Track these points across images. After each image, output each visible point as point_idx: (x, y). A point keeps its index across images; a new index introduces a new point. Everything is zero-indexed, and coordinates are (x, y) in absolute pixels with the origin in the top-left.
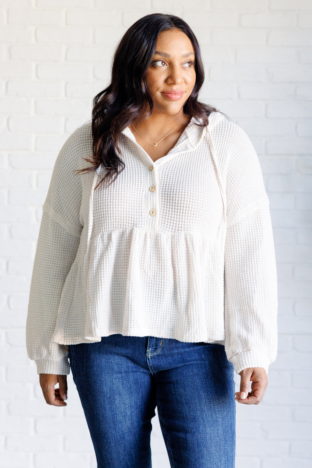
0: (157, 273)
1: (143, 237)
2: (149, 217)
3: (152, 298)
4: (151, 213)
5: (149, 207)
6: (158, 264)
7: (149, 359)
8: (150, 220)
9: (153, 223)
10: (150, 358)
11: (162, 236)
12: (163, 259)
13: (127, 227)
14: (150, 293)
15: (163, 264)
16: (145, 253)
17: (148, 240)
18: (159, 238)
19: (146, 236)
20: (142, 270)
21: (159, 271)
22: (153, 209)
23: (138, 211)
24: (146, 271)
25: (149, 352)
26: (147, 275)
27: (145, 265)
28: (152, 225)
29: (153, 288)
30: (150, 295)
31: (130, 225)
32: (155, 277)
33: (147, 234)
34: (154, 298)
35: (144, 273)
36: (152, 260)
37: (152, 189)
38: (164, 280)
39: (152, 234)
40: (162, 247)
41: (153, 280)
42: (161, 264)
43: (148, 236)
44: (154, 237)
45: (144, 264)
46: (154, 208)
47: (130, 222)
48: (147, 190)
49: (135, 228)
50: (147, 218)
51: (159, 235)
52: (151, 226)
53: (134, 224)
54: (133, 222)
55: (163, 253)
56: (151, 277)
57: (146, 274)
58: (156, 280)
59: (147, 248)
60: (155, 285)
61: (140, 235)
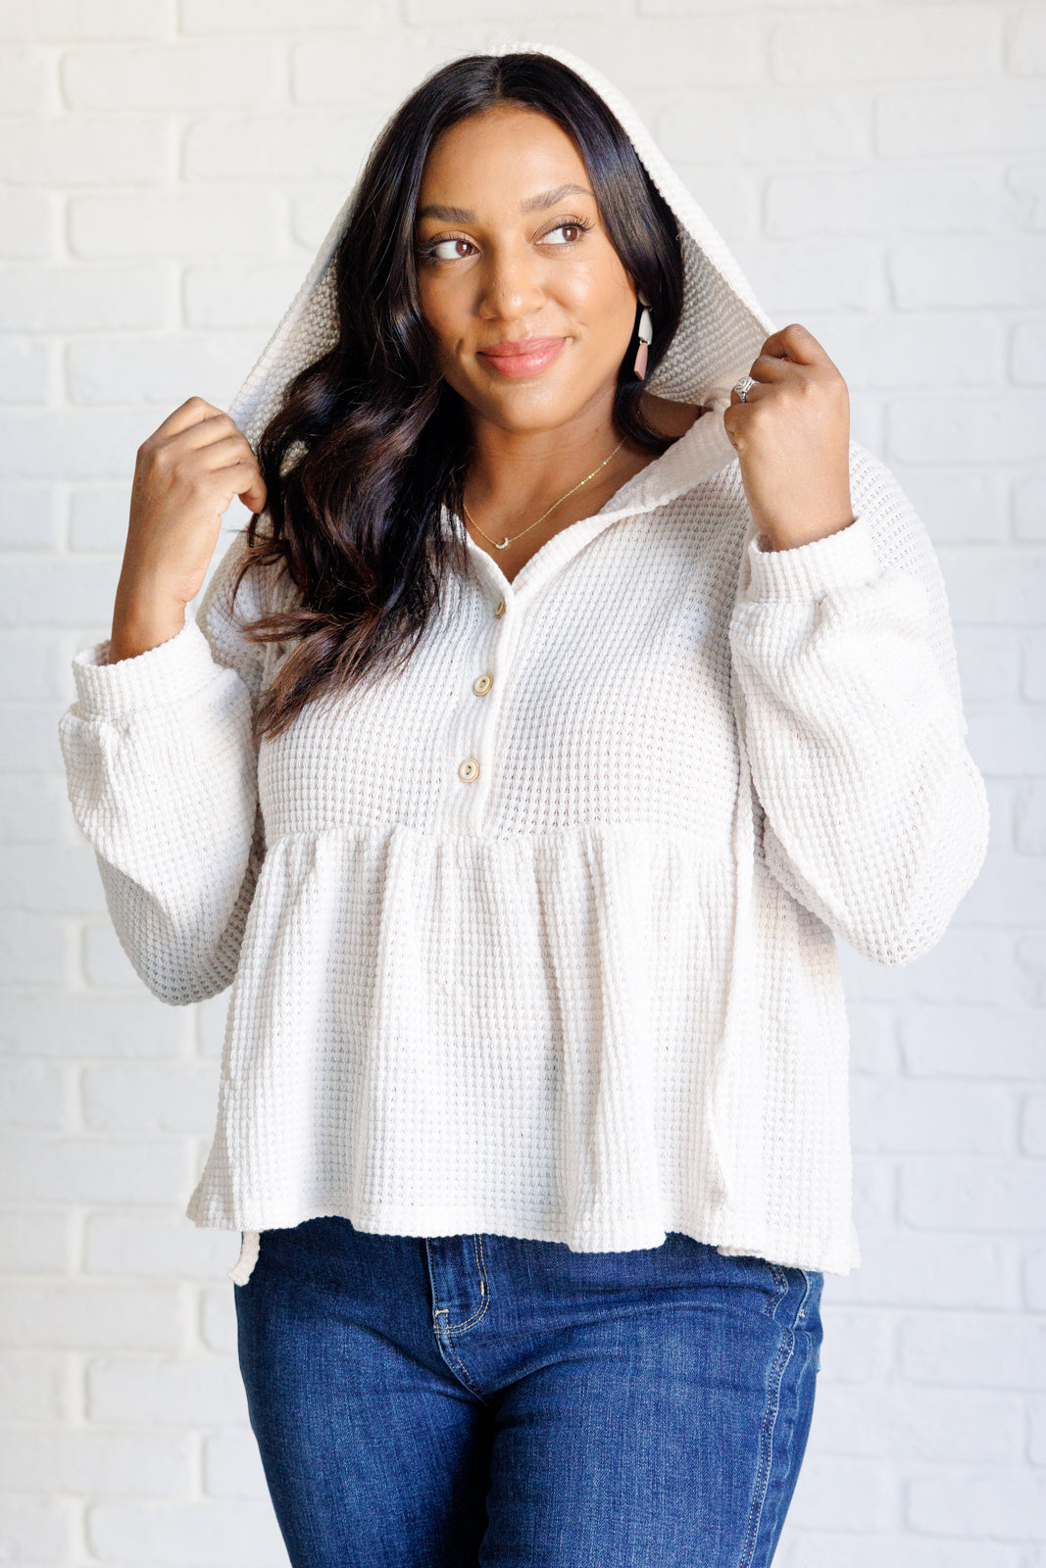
0: (486, 997)
1: (429, 860)
2: (458, 785)
3: (479, 1091)
4: (464, 771)
5: (459, 751)
6: (490, 959)
7: (444, 1347)
8: (457, 797)
9: (465, 810)
10: (447, 1342)
11: (495, 856)
12: (504, 940)
13: (374, 822)
14: (470, 1070)
15: (507, 961)
16: (440, 921)
17: (450, 871)
18: (486, 863)
19: (439, 856)
20: (436, 987)
21: (495, 987)
22: (472, 757)
23: (419, 765)
24: (449, 988)
25: (443, 1322)
26: (454, 1004)
27: (443, 967)
28: (460, 816)
29: (478, 1052)
30: (471, 1080)
31: (385, 816)
32: (483, 1011)
33: (444, 849)
34: (489, 1090)
35: (442, 998)
36: (467, 947)
37: (485, 684)
38: (515, 1017)
39: (461, 852)
40: (499, 897)
41: (476, 1021)
42: (498, 960)
43: (449, 858)
44: (469, 862)
45: (438, 962)
46: (475, 753)
47: (386, 805)
48: (467, 689)
49: (400, 827)
50: (449, 789)
51: (486, 851)
52: (456, 819)
53: (398, 813)
54: (394, 808)
55: (502, 919)
56: (468, 1010)
57: (450, 999)
58: (484, 1021)
59: (445, 904)
60: (486, 1042)
61: (417, 853)
